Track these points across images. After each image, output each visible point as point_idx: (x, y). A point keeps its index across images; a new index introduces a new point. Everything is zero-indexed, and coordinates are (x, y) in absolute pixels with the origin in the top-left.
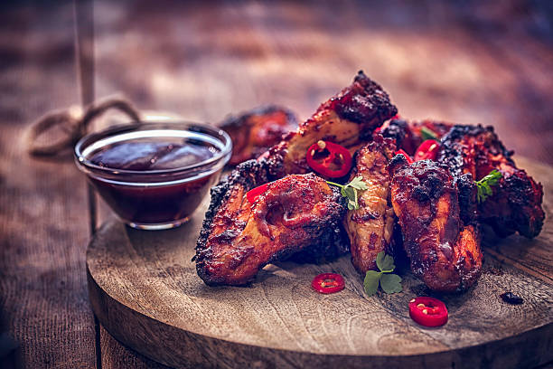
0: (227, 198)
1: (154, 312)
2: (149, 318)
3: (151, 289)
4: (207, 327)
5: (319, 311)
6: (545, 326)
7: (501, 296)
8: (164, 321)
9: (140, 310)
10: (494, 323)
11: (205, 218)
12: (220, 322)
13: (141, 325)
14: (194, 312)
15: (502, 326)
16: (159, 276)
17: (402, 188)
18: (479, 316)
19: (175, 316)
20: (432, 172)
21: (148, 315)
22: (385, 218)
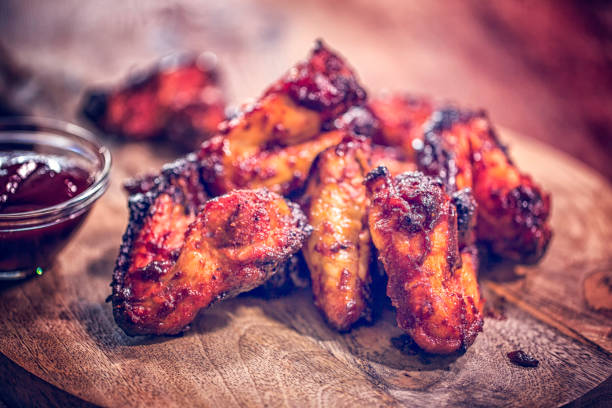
0: (151, 216)
1: (60, 377)
2: (54, 388)
3: (52, 338)
4: (134, 404)
5: (278, 377)
6: (570, 403)
7: (509, 355)
8: (76, 392)
9: (40, 374)
10: (505, 399)
11: (121, 243)
12: (150, 396)
13: (43, 394)
14: (114, 378)
15: (517, 403)
16: (62, 318)
17: (386, 214)
18: (485, 387)
19: (88, 385)
20: (426, 194)
21: (53, 382)
22: (358, 247)
